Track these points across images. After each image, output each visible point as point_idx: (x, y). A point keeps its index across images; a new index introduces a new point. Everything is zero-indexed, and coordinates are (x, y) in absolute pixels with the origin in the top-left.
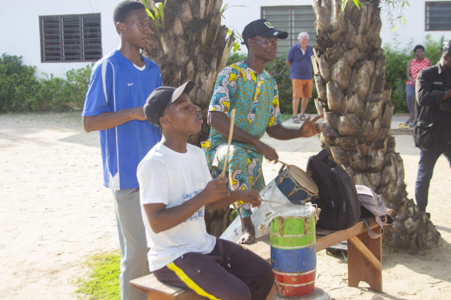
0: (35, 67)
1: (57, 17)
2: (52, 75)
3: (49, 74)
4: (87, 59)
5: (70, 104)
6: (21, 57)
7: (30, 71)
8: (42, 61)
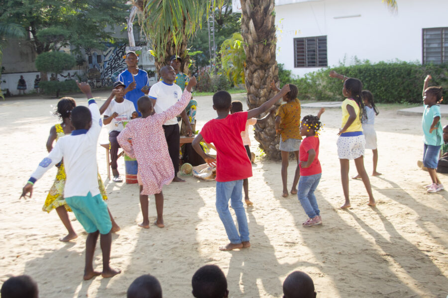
0: (291, 71)
1: (303, 38)
2: (298, 76)
3: (296, 75)
4: (320, 66)
5: (309, 95)
6: (283, 64)
7: (288, 74)
8: (295, 67)
